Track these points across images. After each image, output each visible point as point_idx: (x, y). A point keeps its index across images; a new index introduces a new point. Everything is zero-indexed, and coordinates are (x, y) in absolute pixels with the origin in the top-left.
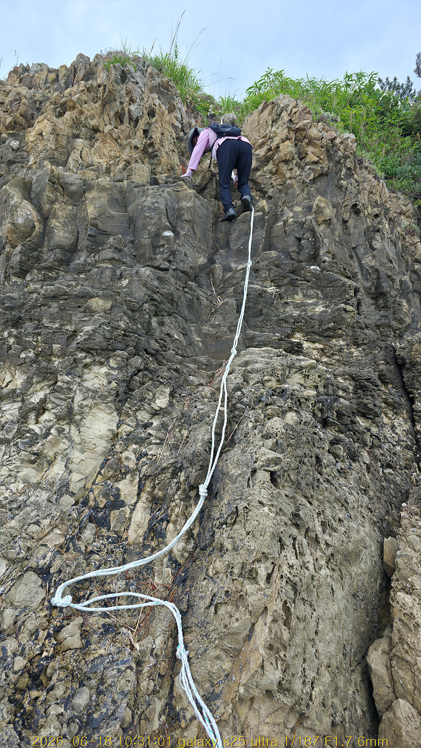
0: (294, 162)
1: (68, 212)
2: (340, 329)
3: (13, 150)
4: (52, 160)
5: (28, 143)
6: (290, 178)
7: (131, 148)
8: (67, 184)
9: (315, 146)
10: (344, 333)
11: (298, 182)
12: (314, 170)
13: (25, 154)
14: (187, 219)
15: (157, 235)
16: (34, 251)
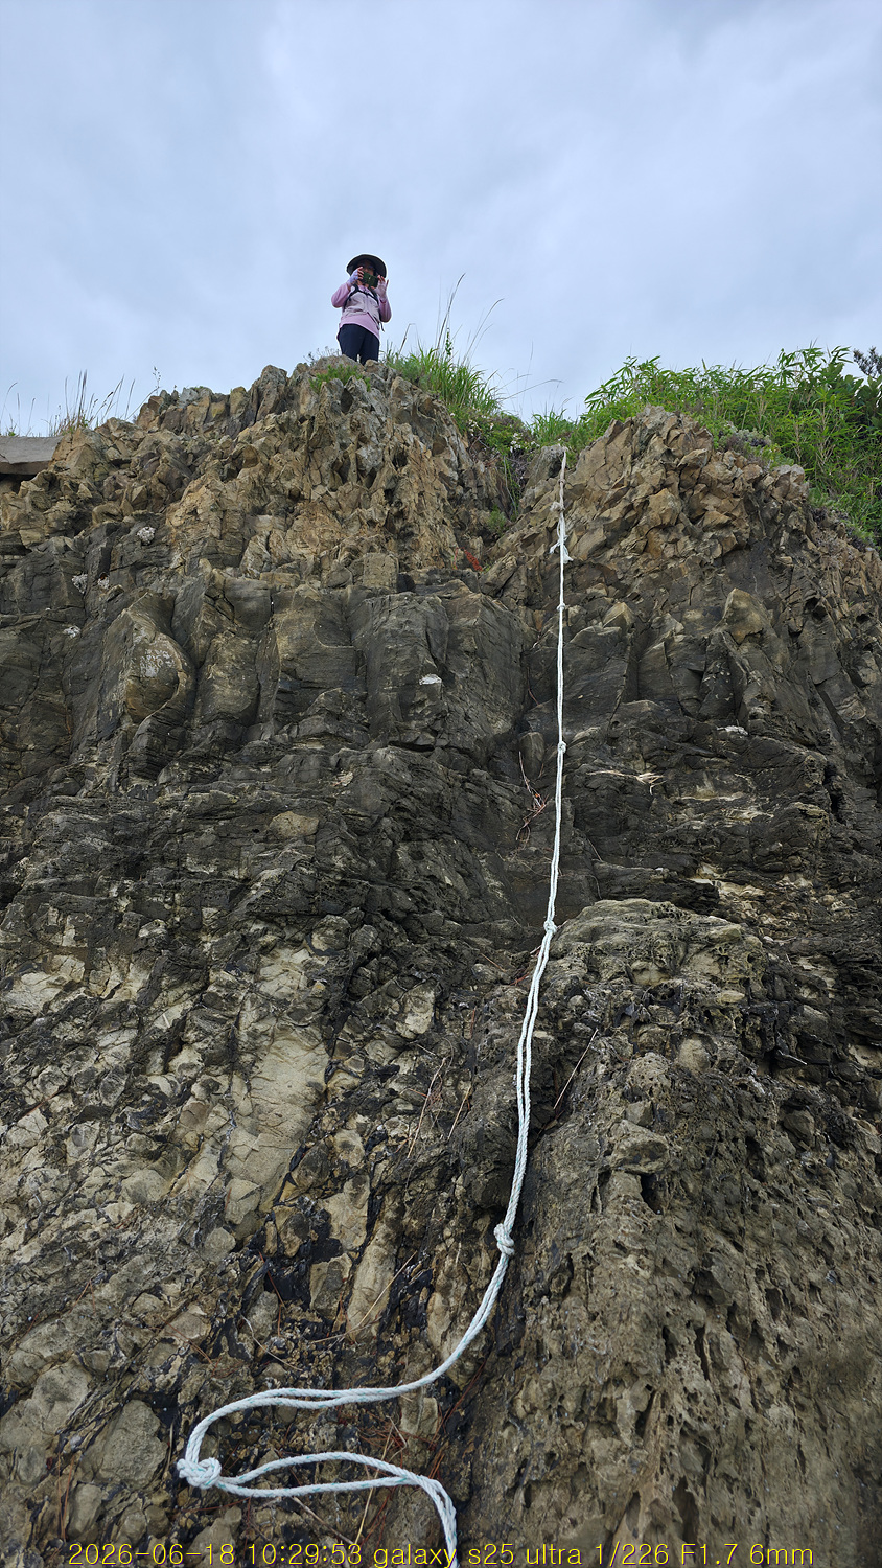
0: (681, 527)
1: (240, 649)
2: (797, 854)
3: (143, 544)
4: (214, 557)
5: (170, 529)
6: (675, 558)
7: (362, 523)
8: (240, 598)
9: (720, 494)
10: (806, 863)
11: (691, 563)
12: (721, 540)
13: (165, 549)
14: (469, 648)
15: (411, 684)
16: (175, 726)
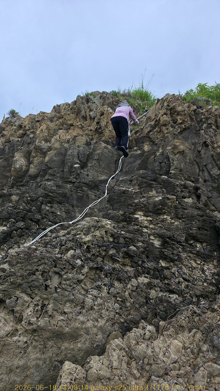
0: (170, 125)
1: (39, 160)
2: (164, 209)
3: (31, 138)
4: (46, 140)
5: (37, 134)
6: (167, 133)
8: (42, 149)
9: (181, 115)
10: (166, 211)
11: (171, 134)
12: (180, 127)
13: (35, 139)
